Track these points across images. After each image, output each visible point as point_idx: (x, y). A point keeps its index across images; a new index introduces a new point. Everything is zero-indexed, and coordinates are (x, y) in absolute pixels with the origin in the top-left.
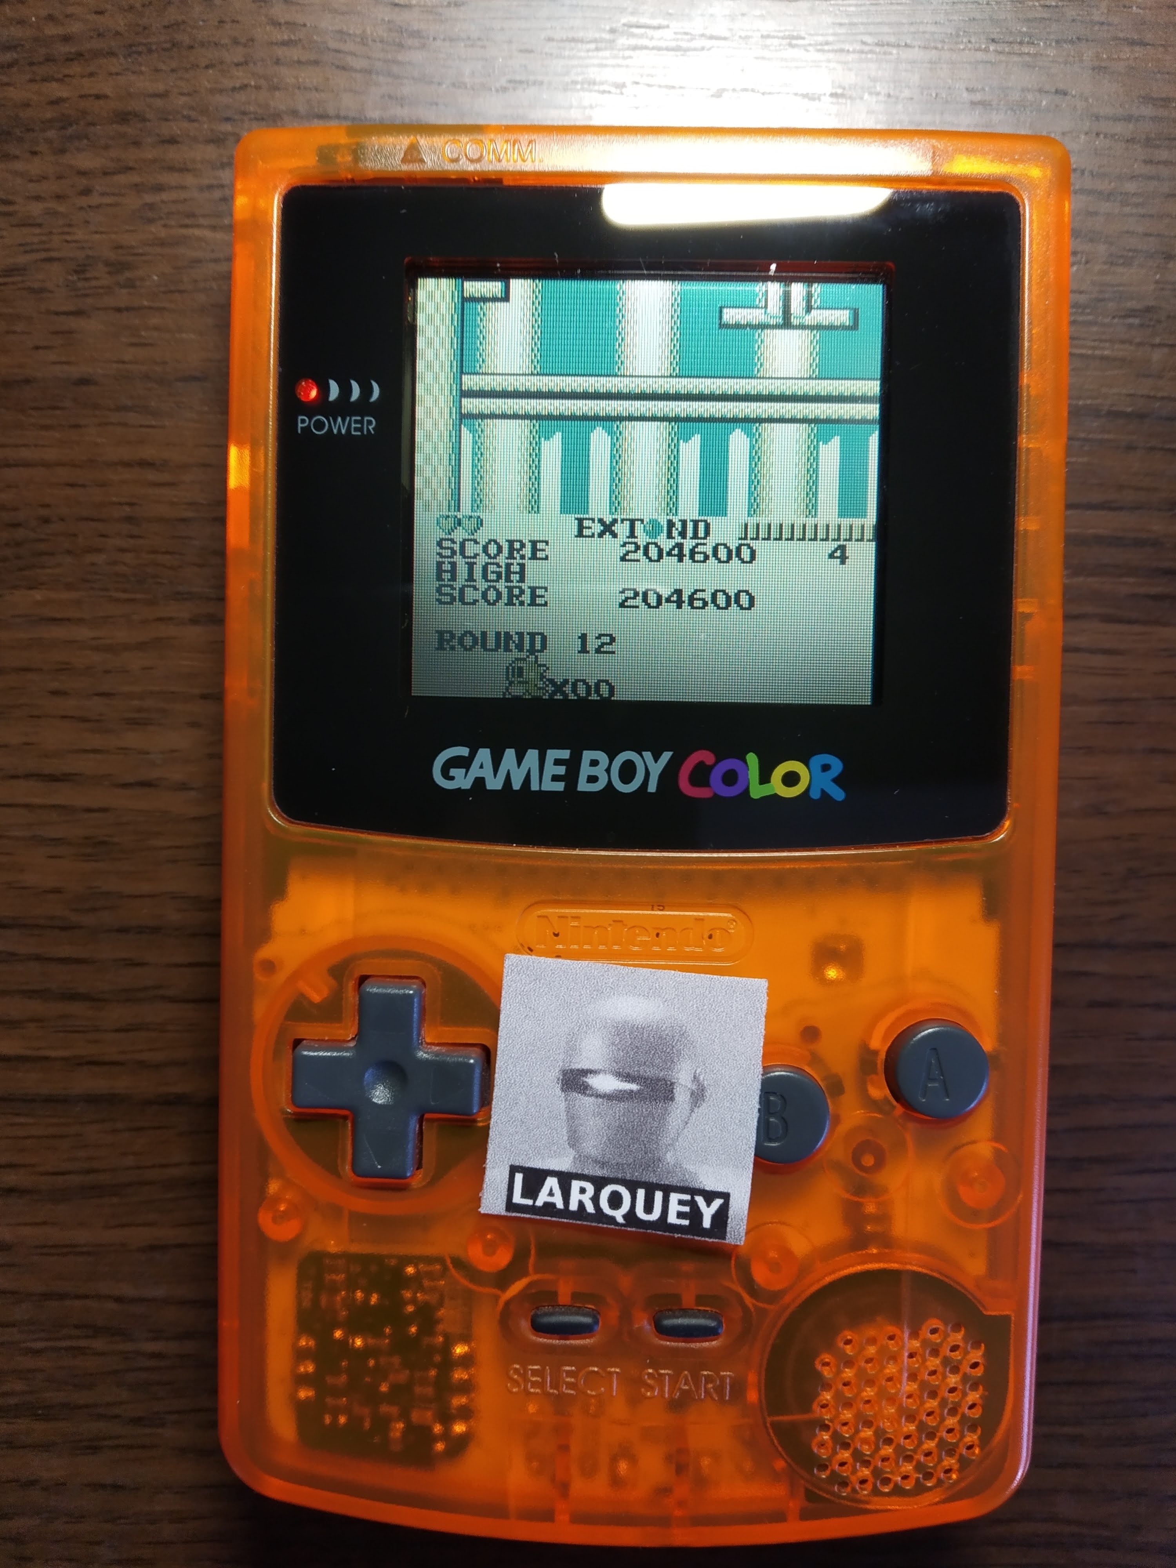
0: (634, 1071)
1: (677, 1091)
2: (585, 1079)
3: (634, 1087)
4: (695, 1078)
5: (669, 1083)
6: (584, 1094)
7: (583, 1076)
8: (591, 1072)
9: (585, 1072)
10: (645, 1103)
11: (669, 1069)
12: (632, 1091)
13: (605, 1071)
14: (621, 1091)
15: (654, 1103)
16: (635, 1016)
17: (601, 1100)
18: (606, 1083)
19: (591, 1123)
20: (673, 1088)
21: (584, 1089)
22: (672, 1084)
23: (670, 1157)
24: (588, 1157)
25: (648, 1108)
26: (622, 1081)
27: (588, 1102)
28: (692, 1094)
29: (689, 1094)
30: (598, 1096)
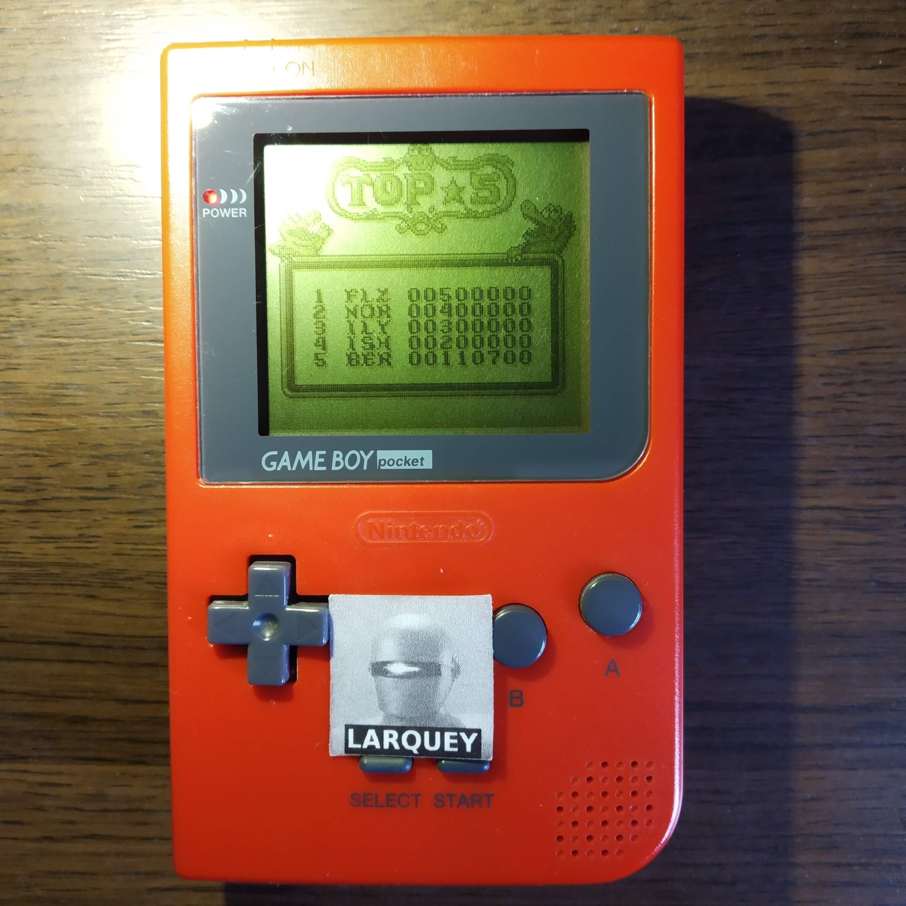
0: (415, 660)
1: (443, 669)
2: (385, 667)
3: (416, 669)
4: (453, 661)
5: (437, 665)
6: (386, 676)
7: (384, 666)
8: (389, 662)
9: (385, 663)
10: (423, 678)
11: (437, 656)
12: (415, 672)
13: (397, 661)
14: (409, 673)
15: (429, 678)
16: (412, 626)
17: (397, 679)
18: (399, 668)
19: (392, 694)
20: (440, 668)
21: (386, 673)
22: (439, 665)
23: (442, 711)
24: (392, 715)
25: (426, 681)
26: (408, 666)
27: (388, 681)
28: (452, 671)
29: (450, 670)
30: (395, 677)
